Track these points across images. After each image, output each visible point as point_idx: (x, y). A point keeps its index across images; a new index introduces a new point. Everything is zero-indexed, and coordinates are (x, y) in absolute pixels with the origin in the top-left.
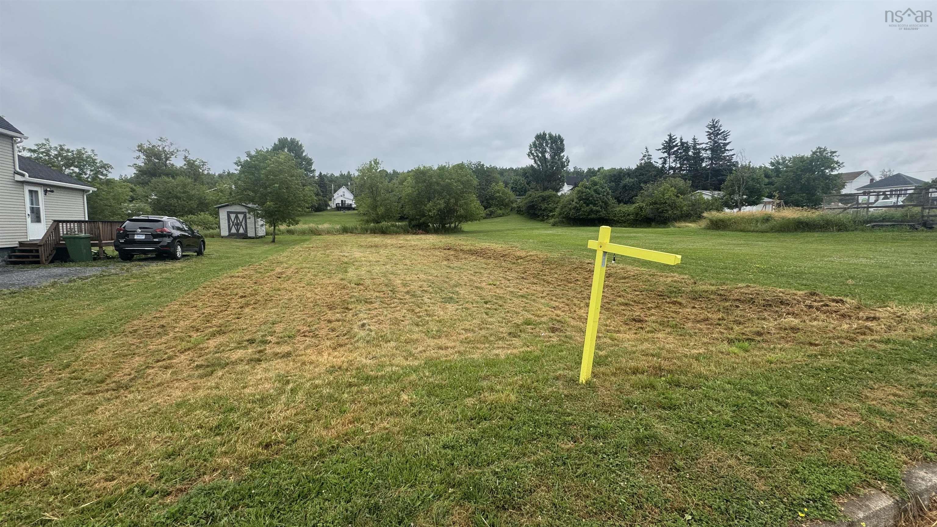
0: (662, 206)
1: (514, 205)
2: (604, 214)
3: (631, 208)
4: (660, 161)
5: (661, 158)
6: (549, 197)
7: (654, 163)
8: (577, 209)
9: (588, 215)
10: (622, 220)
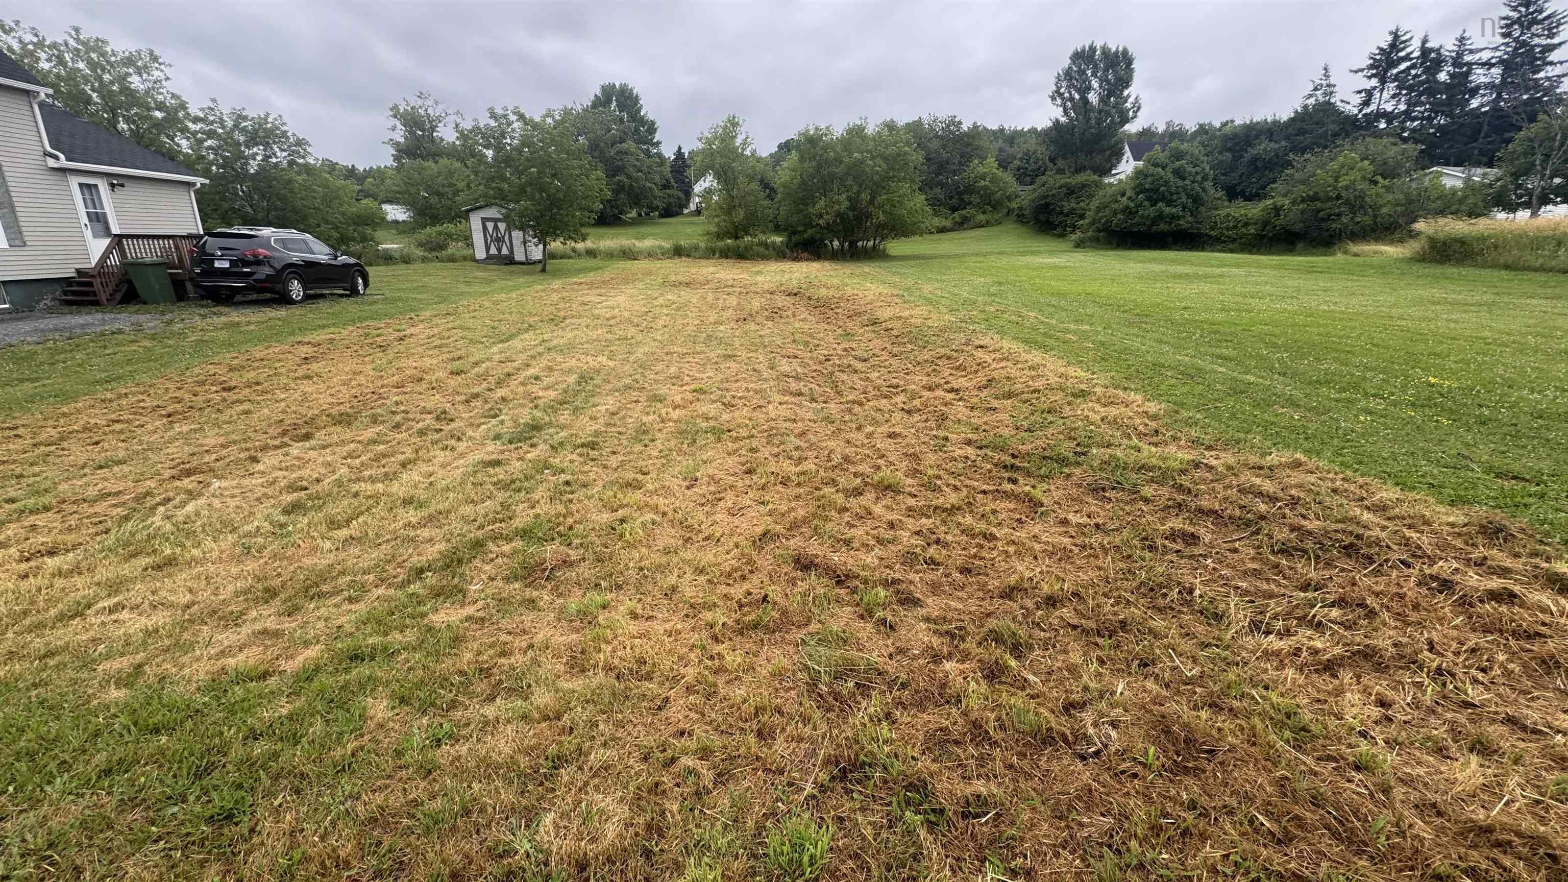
0: (1329, 204)
1: (1014, 205)
2: (1188, 222)
3: (1255, 210)
4: (1357, 99)
5: (1360, 92)
6: (1084, 186)
7: (1338, 103)
8: (1130, 213)
9: (1152, 225)
10: (1229, 237)
